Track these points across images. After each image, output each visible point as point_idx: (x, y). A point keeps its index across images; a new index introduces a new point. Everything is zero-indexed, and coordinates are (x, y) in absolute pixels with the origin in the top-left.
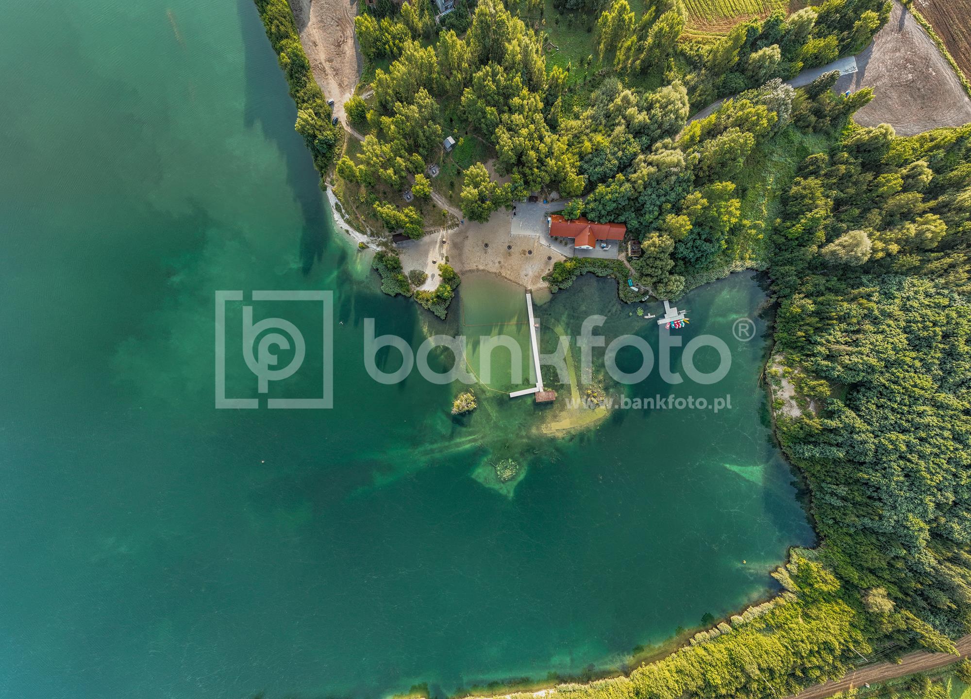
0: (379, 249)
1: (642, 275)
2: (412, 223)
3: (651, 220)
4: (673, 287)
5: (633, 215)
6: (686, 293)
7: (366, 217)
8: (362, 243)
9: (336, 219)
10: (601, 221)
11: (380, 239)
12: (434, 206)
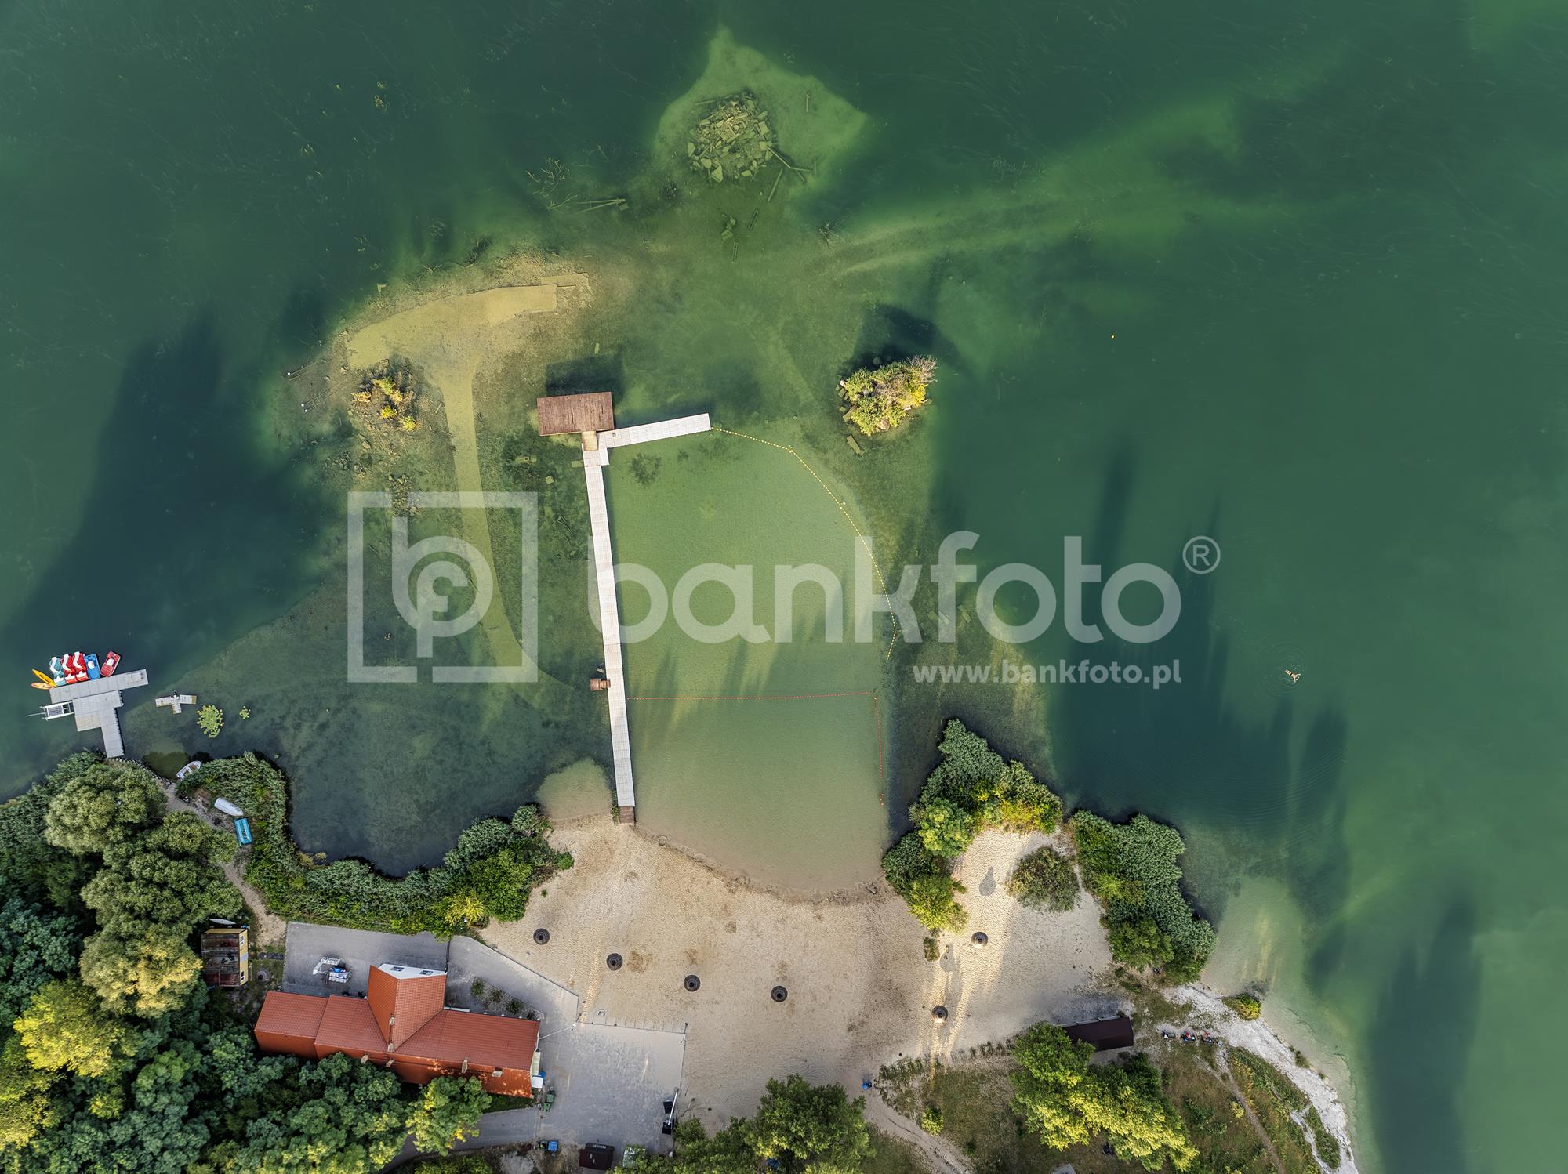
0: (1184, 994)
1: (199, 858)
2: (1059, 1088)
3: (165, 1058)
4: (92, 808)
5: (228, 1080)
6: (43, 783)
7: (1227, 1112)
8: (1247, 1018)
9: (1338, 1108)
10: (346, 1066)
11: (1178, 1032)
12: (971, 1147)
